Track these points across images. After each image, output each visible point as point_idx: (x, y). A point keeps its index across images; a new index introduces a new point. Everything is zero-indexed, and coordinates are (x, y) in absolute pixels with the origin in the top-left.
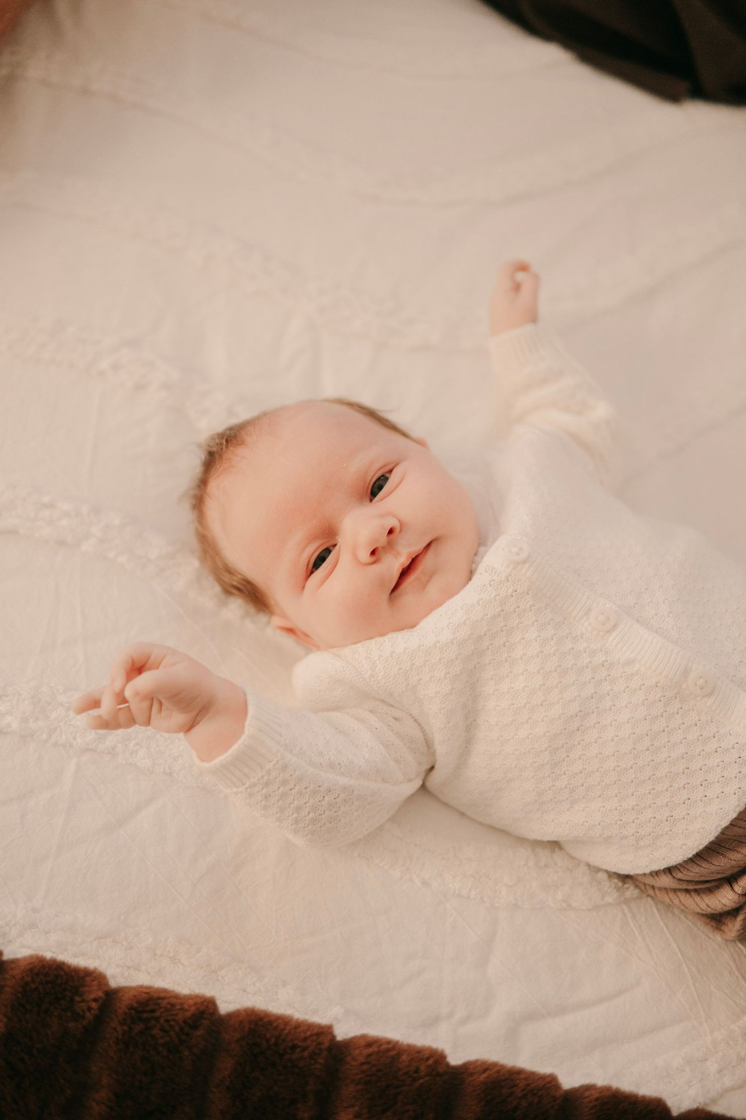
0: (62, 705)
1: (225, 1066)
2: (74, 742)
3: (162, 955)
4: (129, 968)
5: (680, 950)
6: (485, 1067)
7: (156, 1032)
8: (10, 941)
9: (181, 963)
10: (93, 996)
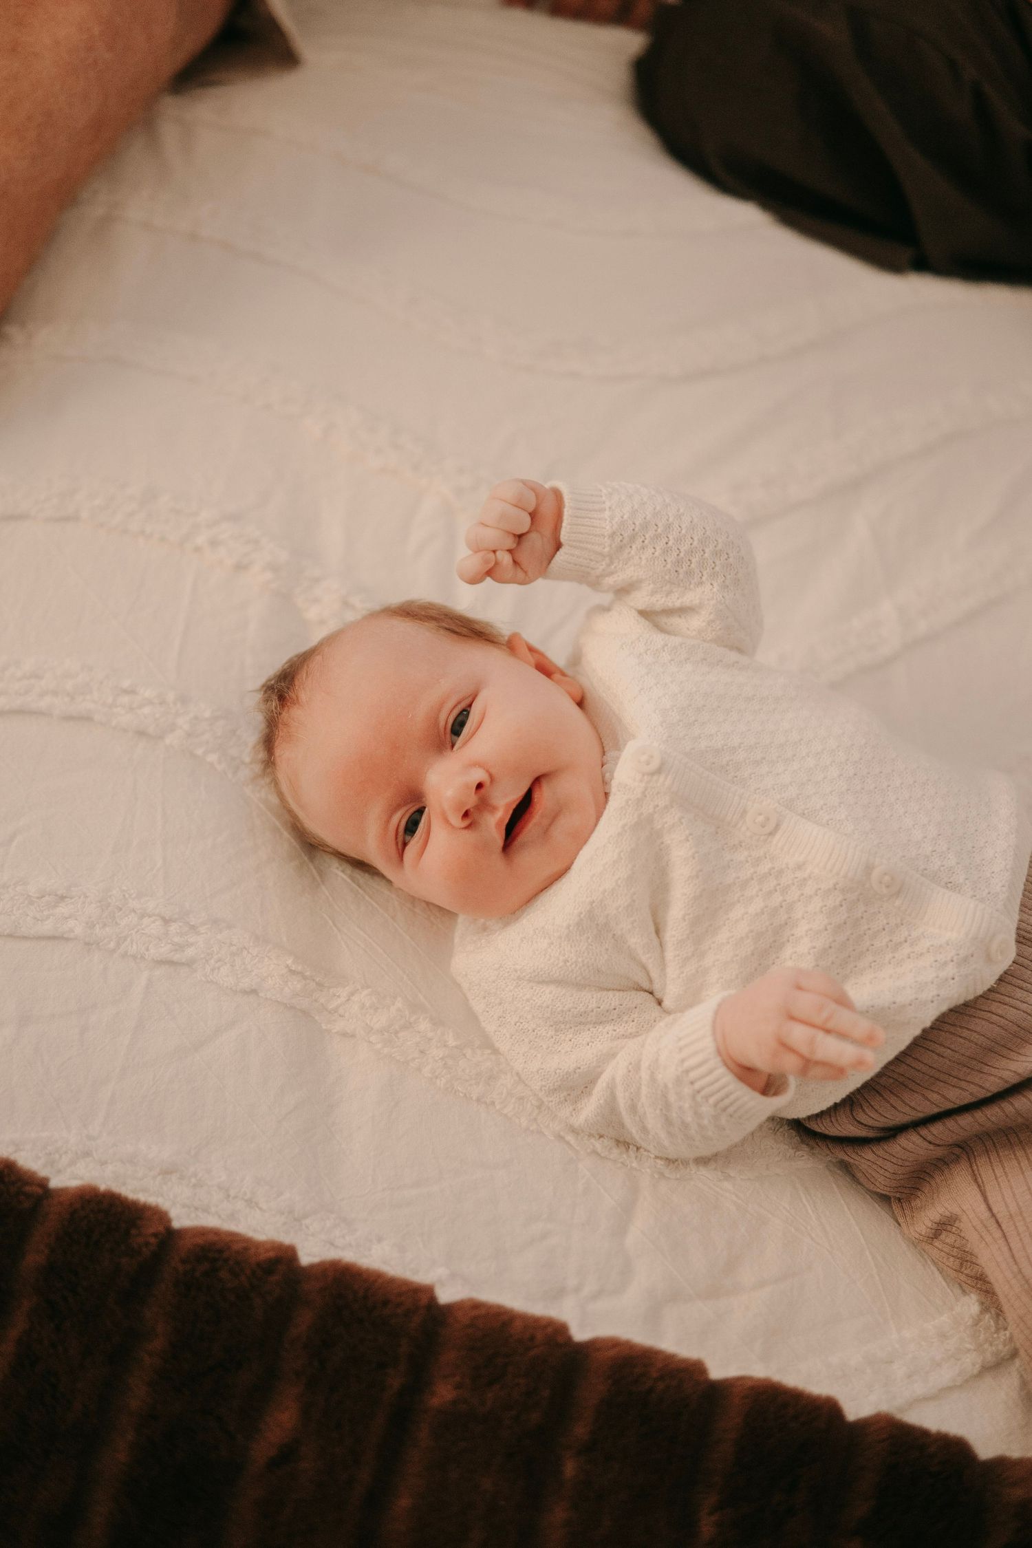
0: (134, 911)
1: (303, 1321)
2: (147, 953)
3: (235, 1197)
4: (196, 1209)
5: (862, 1234)
6: (614, 1343)
7: (224, 1274)
8: (59, 1171)
9: (257, 1207)
10: (152, 1230)
